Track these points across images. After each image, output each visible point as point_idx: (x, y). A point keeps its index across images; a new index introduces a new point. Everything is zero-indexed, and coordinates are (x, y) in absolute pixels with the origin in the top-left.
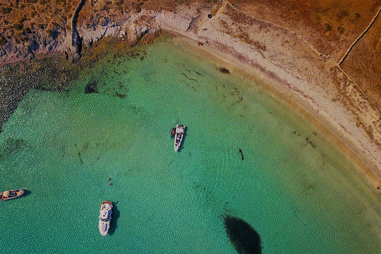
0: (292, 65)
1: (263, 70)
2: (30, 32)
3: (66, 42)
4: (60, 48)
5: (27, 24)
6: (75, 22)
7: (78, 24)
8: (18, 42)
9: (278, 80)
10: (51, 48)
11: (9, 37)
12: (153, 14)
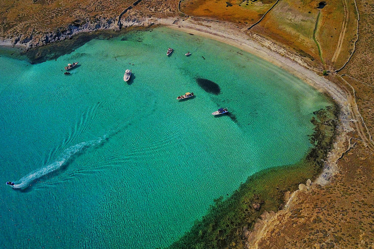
0: (224, 31)
1: (211, 33)
2: (98, 20)
3: (114, 26)
4: (110, 28)
5: (98, 17)
6: (120, 18)
7: (121, 19)
8: (92, 23)
9: (219, 35)
10: (106, 28)
11: (88, 21)
12: (157, 19)
